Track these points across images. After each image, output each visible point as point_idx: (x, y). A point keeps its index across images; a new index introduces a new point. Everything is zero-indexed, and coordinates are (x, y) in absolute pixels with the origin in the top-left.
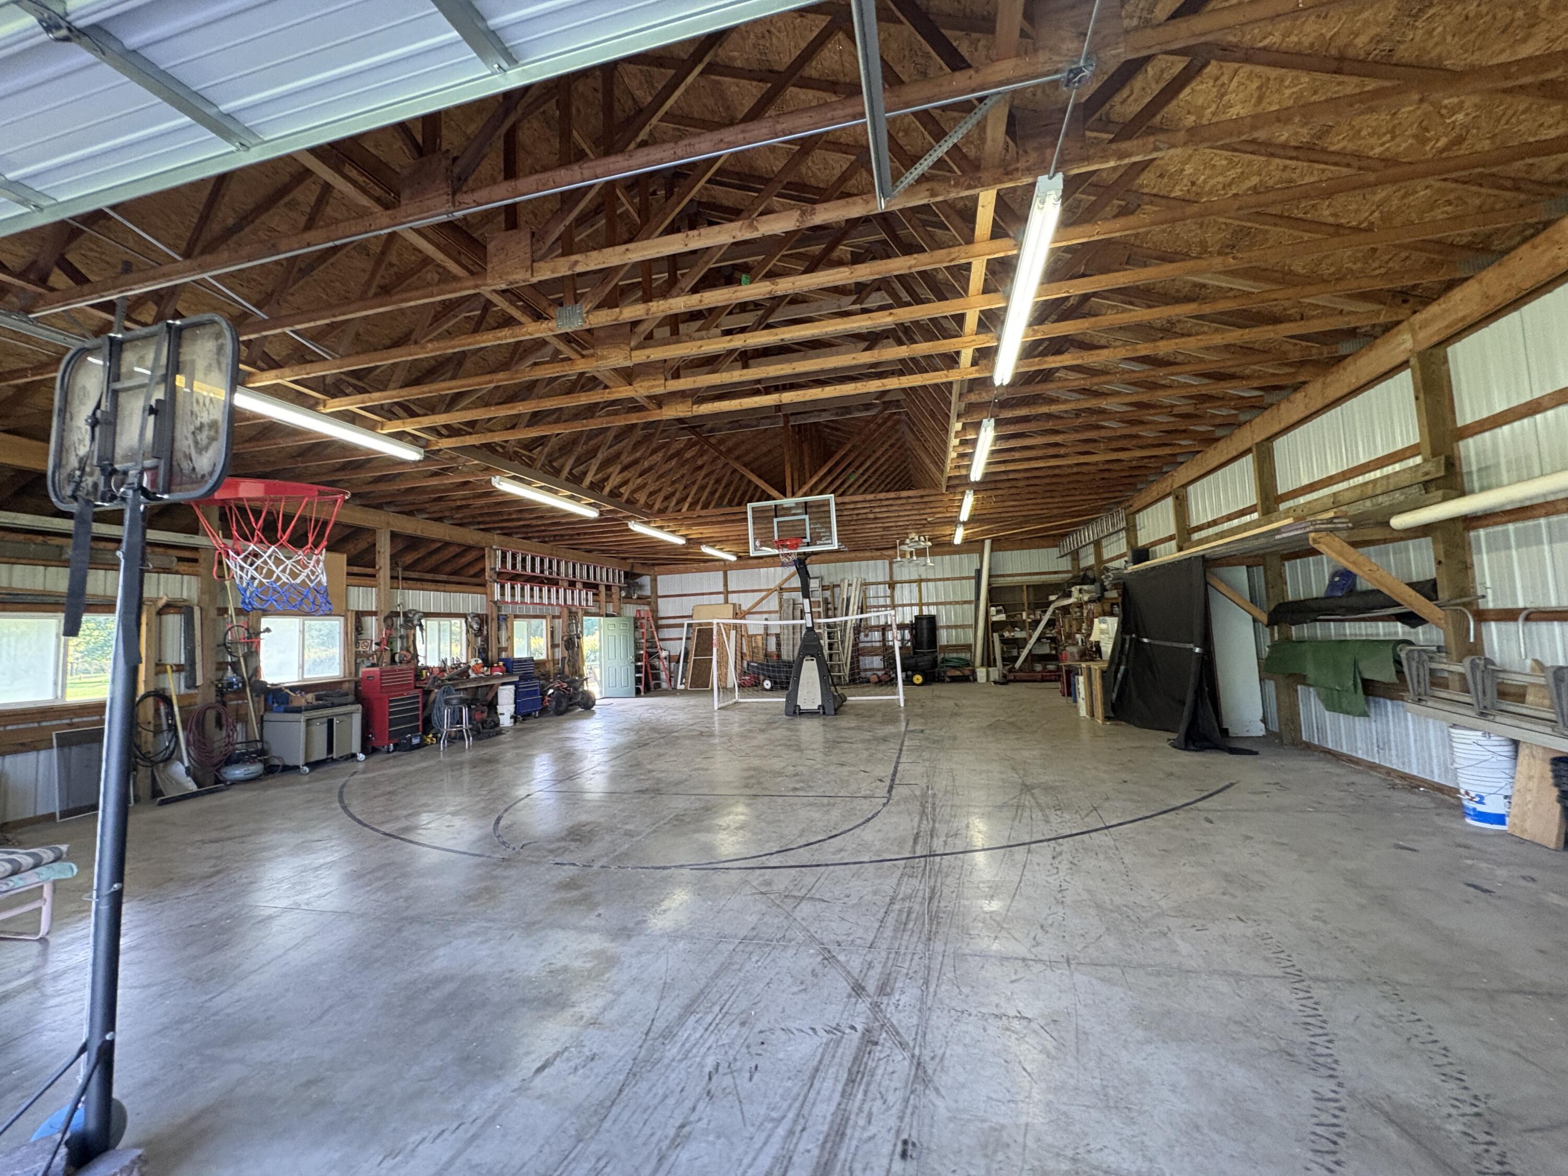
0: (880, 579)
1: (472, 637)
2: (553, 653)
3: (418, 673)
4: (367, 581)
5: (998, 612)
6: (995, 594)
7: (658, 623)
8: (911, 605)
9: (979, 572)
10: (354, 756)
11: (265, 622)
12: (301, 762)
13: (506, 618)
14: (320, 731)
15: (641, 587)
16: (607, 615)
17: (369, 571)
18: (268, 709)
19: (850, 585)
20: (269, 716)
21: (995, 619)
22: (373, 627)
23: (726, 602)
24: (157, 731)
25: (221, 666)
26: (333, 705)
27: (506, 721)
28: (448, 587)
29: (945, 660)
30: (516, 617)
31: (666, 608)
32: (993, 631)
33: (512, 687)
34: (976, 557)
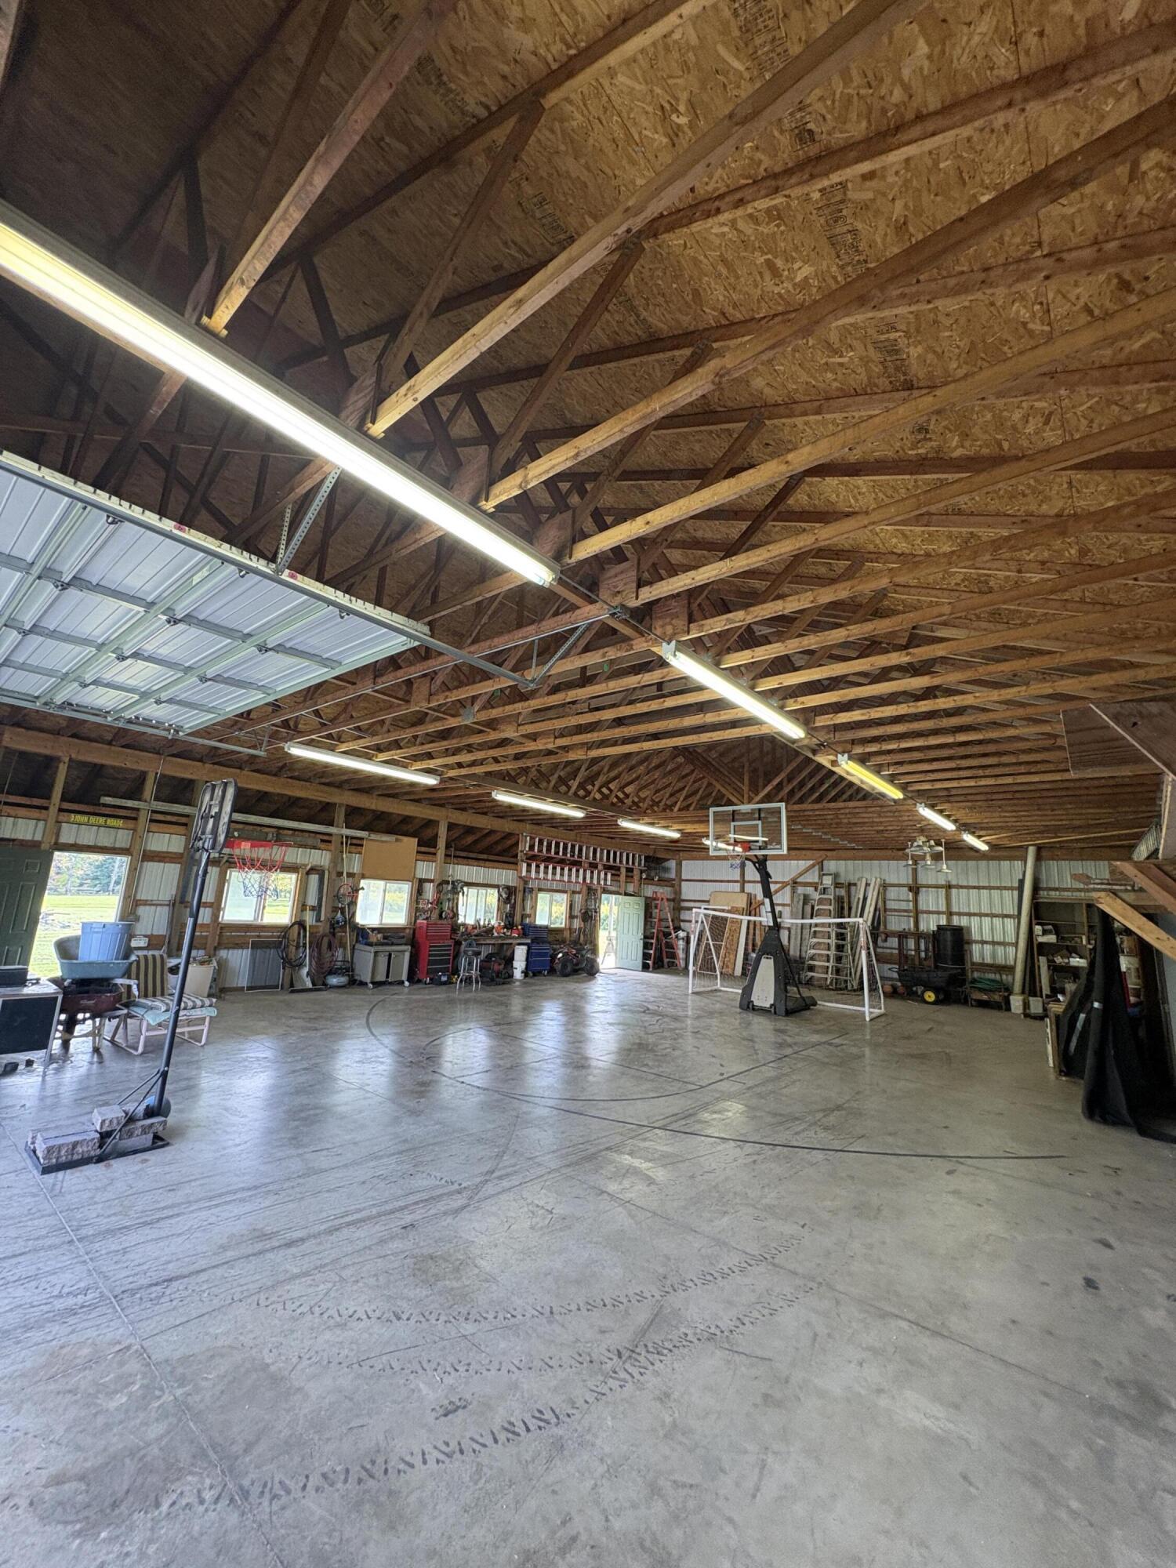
0: (903, 882)
1: (502, 903)
2: (571, 923)
3: (455, 928)
4: (430, 857)
5: (1045, 932)
6: (1039, 911)
7: (678, 905)
8: (938, 913)
9: (1022, 882)
10: (403, 982)
11: (363, 883)
12: (368, 981)
13: (532, 890)
14: (383, 961)
15: (667, 870)
16: (626, 894)
17: (432, 850)
18: (357, 941)
19: (867, 885)
20: (358, 946)
21: (1041, 939)
22: (430, 891)
23: (742, 890)
24: (297, 947)
25: (335, 909)
26: (393, 944)
27: (518, 974)
28: (487, 863)
29: (974, 981)
30: (540, 890)
31: (688, 891)
32: (1040, 954)
33: (525, 948)
34: (1018, 864)
